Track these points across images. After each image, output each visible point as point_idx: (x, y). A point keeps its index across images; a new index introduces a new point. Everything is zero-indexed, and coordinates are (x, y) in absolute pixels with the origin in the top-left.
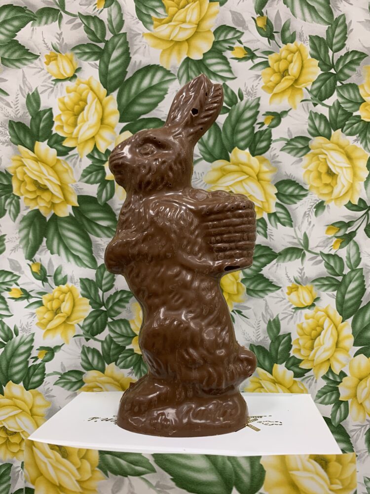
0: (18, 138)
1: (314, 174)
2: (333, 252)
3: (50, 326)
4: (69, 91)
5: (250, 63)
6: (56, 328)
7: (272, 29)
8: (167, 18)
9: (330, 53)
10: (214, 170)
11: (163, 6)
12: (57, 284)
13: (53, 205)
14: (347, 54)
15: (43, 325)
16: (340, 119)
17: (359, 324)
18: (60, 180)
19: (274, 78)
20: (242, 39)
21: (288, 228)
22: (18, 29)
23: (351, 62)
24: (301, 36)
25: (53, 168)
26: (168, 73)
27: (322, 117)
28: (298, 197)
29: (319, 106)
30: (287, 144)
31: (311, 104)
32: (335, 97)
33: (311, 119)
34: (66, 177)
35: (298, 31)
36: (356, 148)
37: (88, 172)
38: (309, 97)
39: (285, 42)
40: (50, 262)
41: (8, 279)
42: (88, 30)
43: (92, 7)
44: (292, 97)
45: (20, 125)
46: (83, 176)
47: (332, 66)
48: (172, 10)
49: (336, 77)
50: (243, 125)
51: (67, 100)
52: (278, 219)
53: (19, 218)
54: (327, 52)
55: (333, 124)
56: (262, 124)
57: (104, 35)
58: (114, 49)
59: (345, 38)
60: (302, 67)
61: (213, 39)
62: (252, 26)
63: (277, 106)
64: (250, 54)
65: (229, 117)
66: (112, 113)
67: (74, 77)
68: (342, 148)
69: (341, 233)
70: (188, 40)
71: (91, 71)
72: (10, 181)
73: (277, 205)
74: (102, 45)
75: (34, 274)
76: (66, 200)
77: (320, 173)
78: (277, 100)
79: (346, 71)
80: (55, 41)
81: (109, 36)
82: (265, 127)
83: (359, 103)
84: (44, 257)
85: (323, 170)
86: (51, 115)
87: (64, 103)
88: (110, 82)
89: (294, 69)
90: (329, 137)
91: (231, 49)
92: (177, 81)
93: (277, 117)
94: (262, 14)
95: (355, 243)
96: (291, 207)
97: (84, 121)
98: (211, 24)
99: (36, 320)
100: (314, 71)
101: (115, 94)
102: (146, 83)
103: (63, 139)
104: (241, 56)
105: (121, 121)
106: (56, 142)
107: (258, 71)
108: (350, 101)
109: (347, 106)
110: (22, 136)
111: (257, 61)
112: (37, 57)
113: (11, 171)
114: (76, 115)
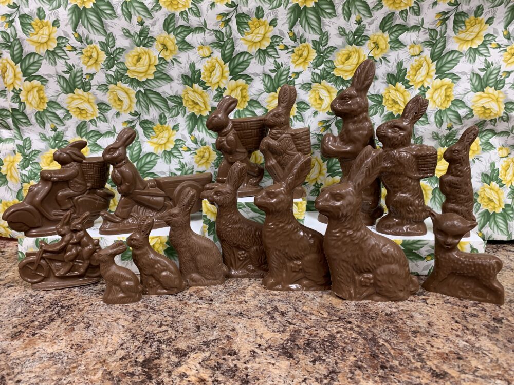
0: (186, 82)
1: (313, 99)
2: (320, 133)
3: (200, 163)
4: (208, 62)
5: (286, 51)
6: (203, 163)
7: (296, 37)
8: (251, 32)
9: (321, 47)
10: (270, 97)
11: (249, 27)
12: (202, 145)
13: (201, 111)
14: (328, 48)
15: (197, 162)
16: (325, 75)
17: (330, 164)
18: (204, 100)
19: (296, 58)
20: (283, 41)
21: (301, 122)
22: (186, 36)
23: (330, 51)
24: (308, 40)
25: (201, 95)
26: (251, 55)
27: (317, 74)
28: (306, 109)
29: (316, 70)
30: (302, 86)
31: (312, 69)
32: (323, 66)
33: (312, 75)
34: (207, 99)
35: (307, 38)
36: (332, 88)
37: (216, 97)
38: (312, 66)
39: (301, 43)
40: (199, 136)
41: (181, 142)
42: (216, 36)
43: (218, 27)
44: (304, 66)
45: (187, 76)
46: (214, 99)
47: (322, 53)
48: (253, 29)
49: (323, 57)
50: (283, 78)
51: (207, 66)
52: (297, 119)
53: (186, 116)
54: (319, 47)
55: (322, 77)
56: (291, 77)
57: (223, 38)
58: (227, 44)
59: (327, 41)
60: (309, 53)
61: (270, 41)
62: (287, 36)
63: (297, 70)
64: (286, 48)
65: (277, 74)
66: (227, 72)
67: (210, 56)
68: (326, 87)
69: (324, 125)
70: (259, 41)
71: (217, 54)
72: (182, 100)
73: (297, 112)
74: (222, 43)
75: (192, 140)
76: (206, 109)
77: (316, 99)
78: (297, 67)
79: (328, 55)
80: (202, 41)
81: (225, 39)
82: (292, 79)
83: (333, 68)
84: (196, 133)
85: (317, 97)
86: (200, 73)
87: (206, 67)
88: (226, 58)
89: (305, 54)
90: (320, 83)
91: (278, 45)
92: (254, 59)
93: (297, 74)
94: (292, 31)
95: (331, 130)
96: (303, 113)
97: (214, 75)
98: (270, 35)
99: (194, 160)
100: (314, 55)
101: (228, 64)
102: (241, 59)
103: (205, 82)
104: (282, 48)
105: (230, 75)
106: (202, 84)
107: (289, 55)
108: (329, 68)
109: (328, 70)
110: (187, 81)
111: (289, 50)
112: (194, 48)
113: (182, 96)
114: (211, 72)
